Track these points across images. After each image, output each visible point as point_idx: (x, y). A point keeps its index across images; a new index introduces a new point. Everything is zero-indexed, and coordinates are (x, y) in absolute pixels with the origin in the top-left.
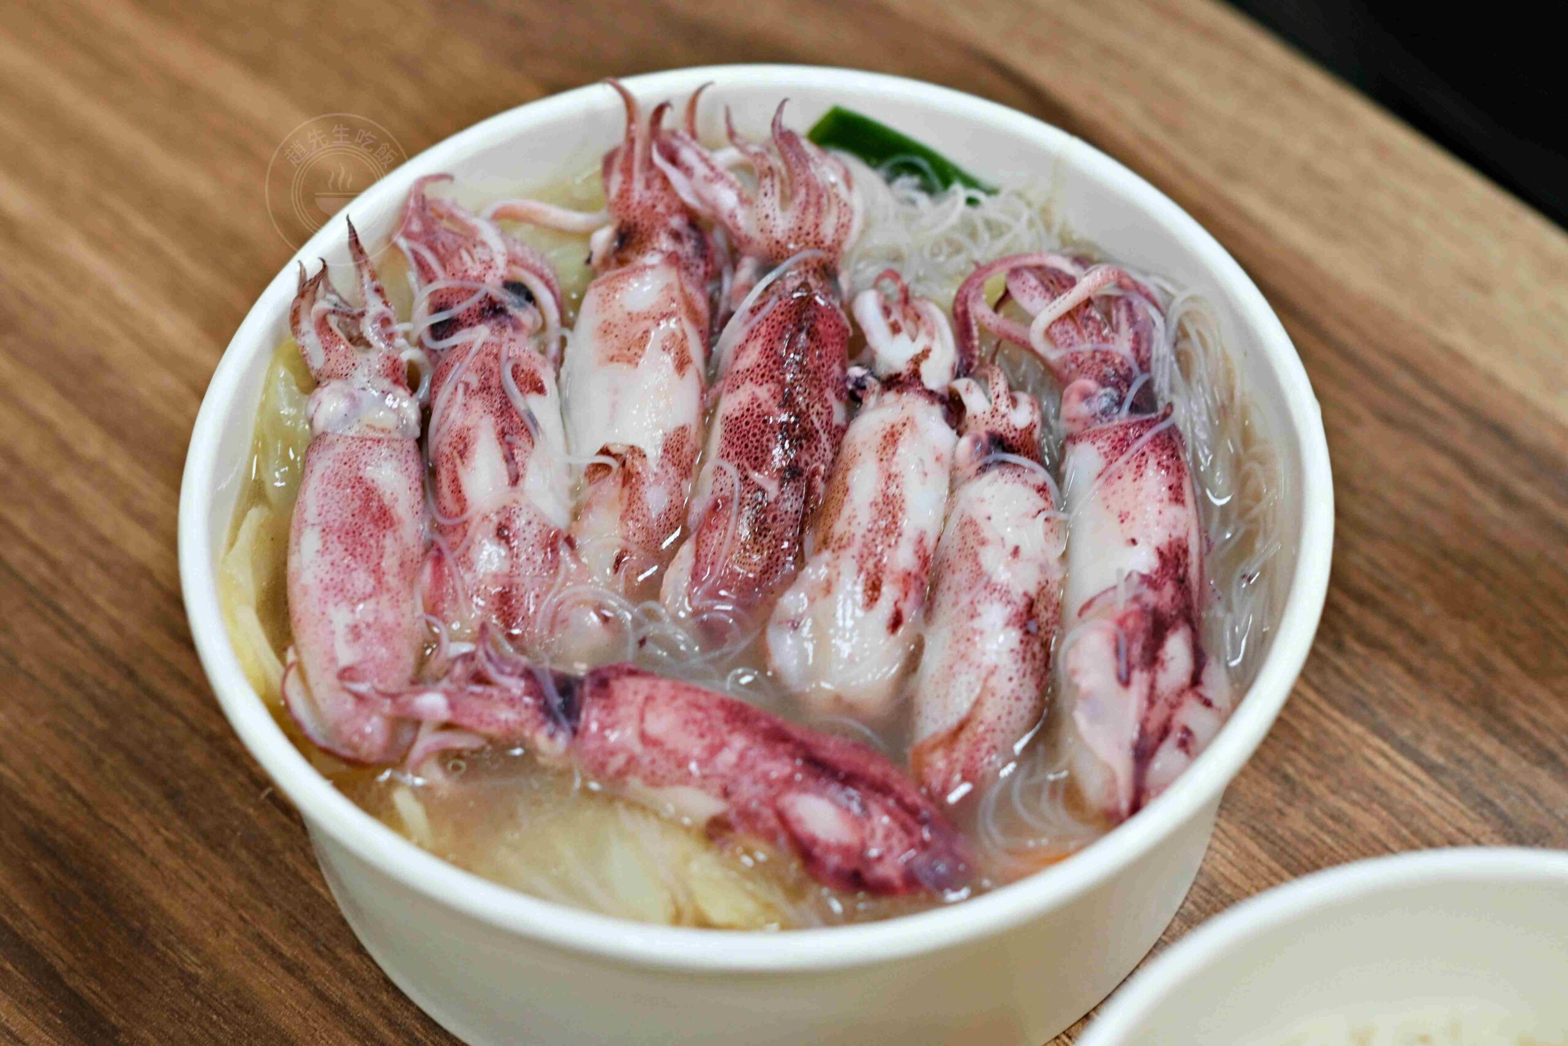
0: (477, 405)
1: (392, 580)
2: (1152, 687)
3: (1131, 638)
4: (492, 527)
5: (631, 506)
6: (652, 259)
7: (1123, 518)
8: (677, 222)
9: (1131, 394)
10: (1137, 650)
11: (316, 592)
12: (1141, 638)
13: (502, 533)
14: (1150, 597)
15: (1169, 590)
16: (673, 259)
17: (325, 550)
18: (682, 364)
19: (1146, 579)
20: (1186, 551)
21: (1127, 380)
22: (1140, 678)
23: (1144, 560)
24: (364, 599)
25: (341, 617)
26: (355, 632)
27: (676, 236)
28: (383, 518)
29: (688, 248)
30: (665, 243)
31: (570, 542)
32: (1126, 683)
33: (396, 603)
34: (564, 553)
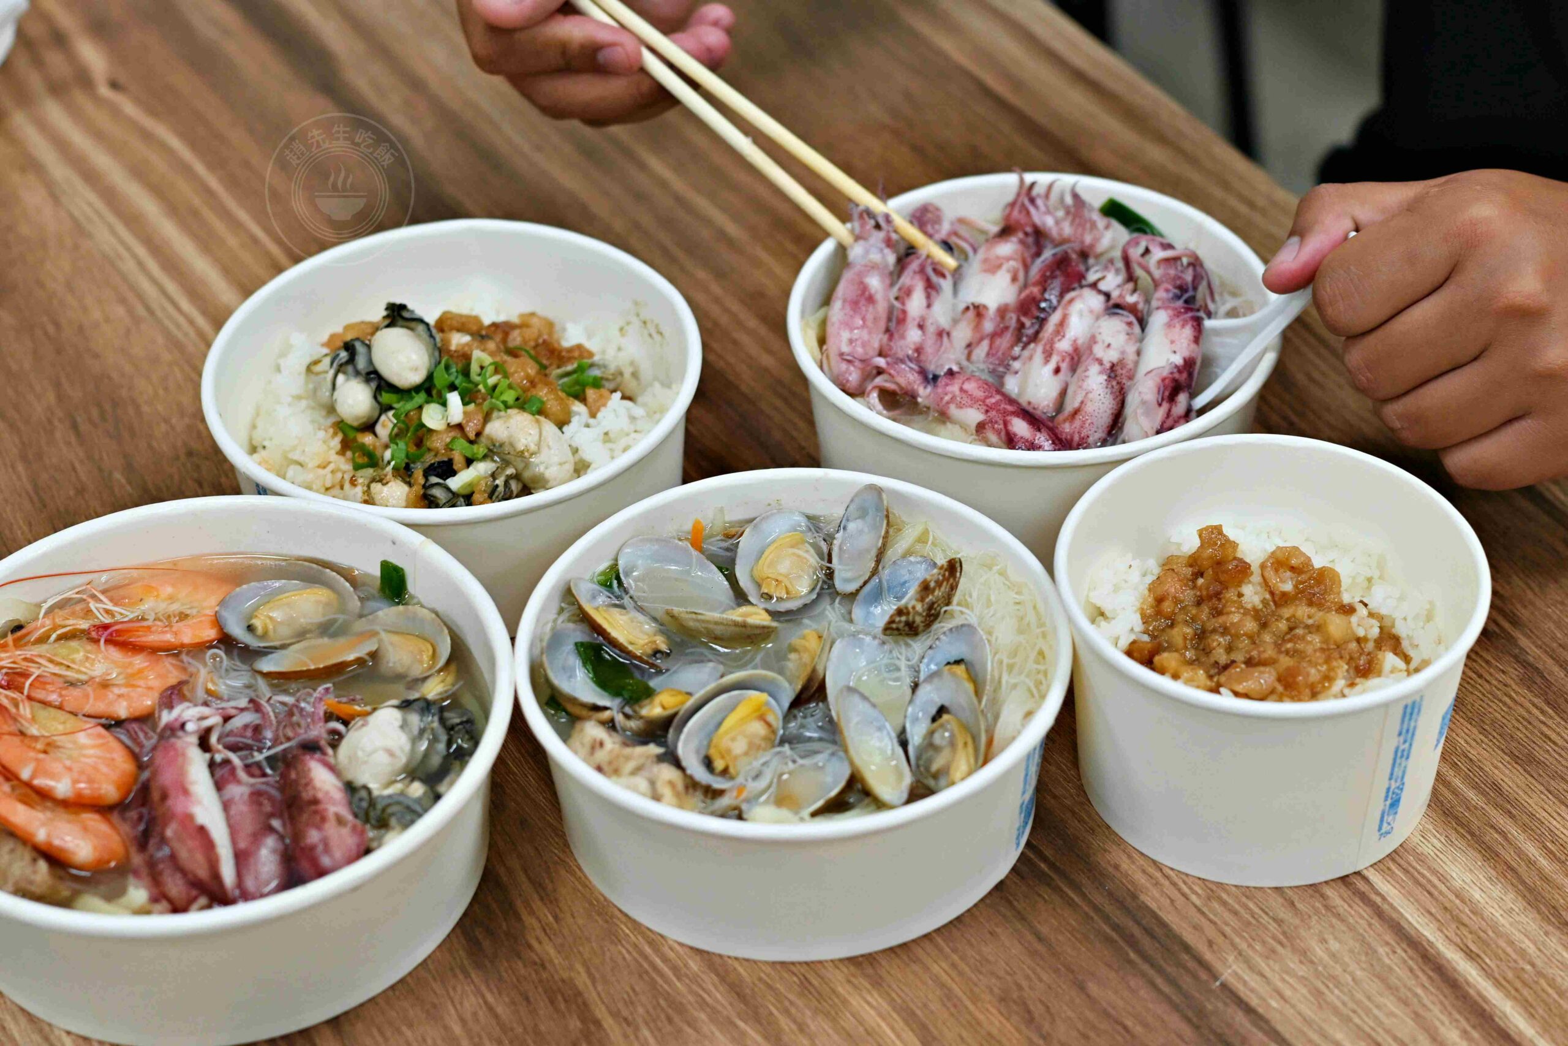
0: (918, 277)
1: (869, 323)
2: (1170, 410)
3: (1165, 387)
4: (916, 323)
5: (978, 326)
6: (1014, 239)
7: (1172, 342)
8: (1029, 229)
9: (1186, 296)
10: (1167, 393)
11: (836, 325)
12: (1170, 389)
13: (921, 327)
14: (1177, 376)
15: (1185, 375)
16: (1022, 242)
17: (843, 308)
18: (1014, 279)
19: (1176, 366)
20: (1195, 363)
21: (1186, 291)
22: (1166, 406)
23: (1178, 360)
24: (858, 328)
25: (845, 335)
26: (851, 341)
27: (1026, 234)
28: (871, 299)
29: (1030, 240)
30: (1021, 235)
31: (948, 334)
32: (1160, 405)
33: (870, 333)
34: (945, 339)
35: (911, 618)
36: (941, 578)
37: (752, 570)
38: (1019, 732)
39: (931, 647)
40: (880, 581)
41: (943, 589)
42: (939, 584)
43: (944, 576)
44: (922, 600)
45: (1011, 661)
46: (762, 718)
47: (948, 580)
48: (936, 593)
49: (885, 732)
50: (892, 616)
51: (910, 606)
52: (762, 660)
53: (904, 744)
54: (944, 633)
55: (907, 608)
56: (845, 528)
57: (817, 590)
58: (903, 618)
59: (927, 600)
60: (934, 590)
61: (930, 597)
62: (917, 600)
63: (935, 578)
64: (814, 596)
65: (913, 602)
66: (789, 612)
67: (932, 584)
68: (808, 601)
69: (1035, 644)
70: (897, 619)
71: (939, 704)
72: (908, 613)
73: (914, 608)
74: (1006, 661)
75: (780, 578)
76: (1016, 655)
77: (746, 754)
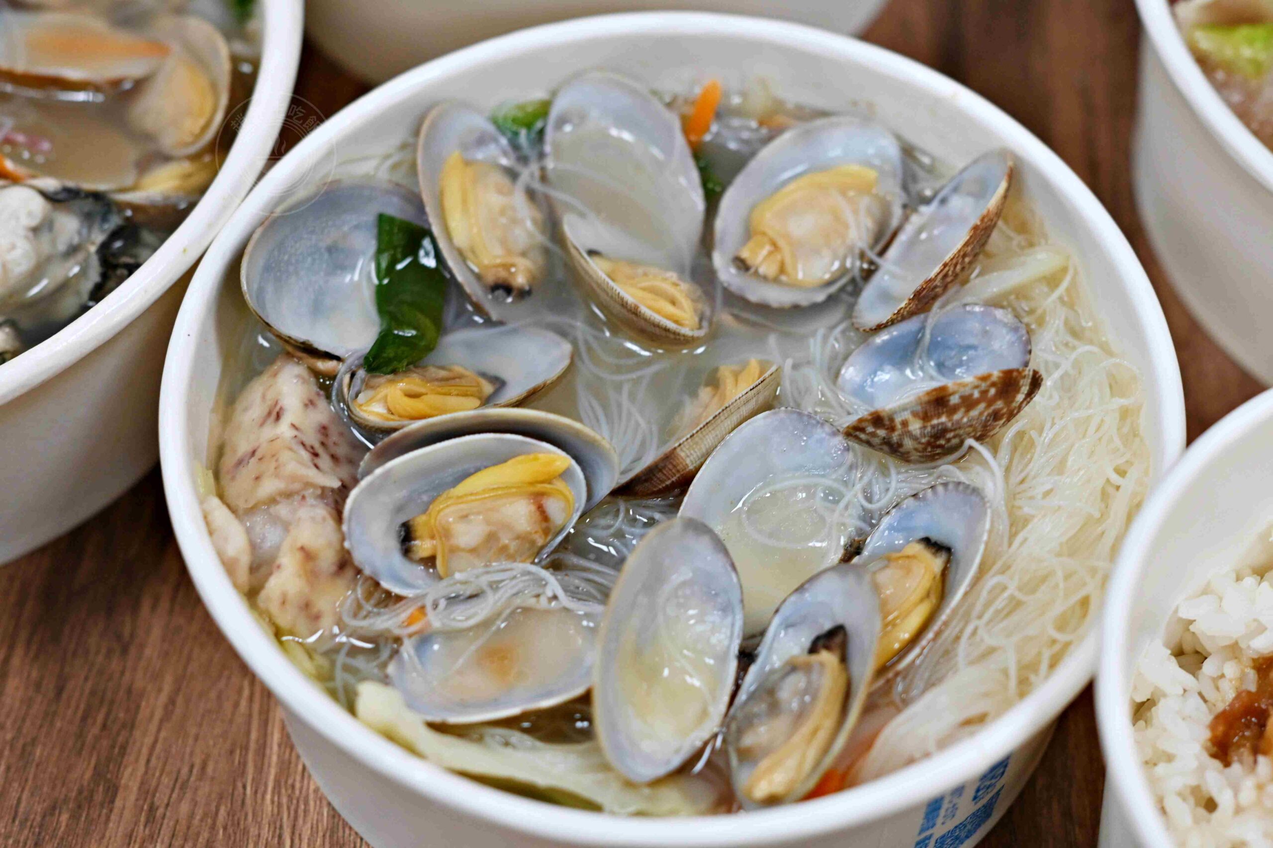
35: (895, 437)
36: (976, 394)
37: (753, 207)
38: (927, 755)
39: (915, 496)
40: (922, 329)
41: (974, 413)
42: (968, 403)
43: (984, 393)
44: (925, 417)
45: (1019, 596)
46: (538, 499)
47: (990, 403)
48: (956, 417)
49: (729, 619)
50: (861, 420)
51: (898, 420)
52: (657, 374)
53: (746, 657)
54: (945, 485)
55: (892, 420)
56: (943, 201)
57: (833, 289)
58: (882, 433)
59: (935, 422)
60: (954, 410)
61: (943, 419)
62: (915, 414)
63: (967, 391)
64: (820, 297)
65: (907, 415)
66: (763, 308)
67: (954, 400)
68: (804, 299)
69: (1084, 584)
70: (870, 429)
71: (840, 621)
72: (892, 429)
73: (905, 424)
74: (1012, 590)
75: (781, 243)
76: (1033, 591)
77: (473, 551)
